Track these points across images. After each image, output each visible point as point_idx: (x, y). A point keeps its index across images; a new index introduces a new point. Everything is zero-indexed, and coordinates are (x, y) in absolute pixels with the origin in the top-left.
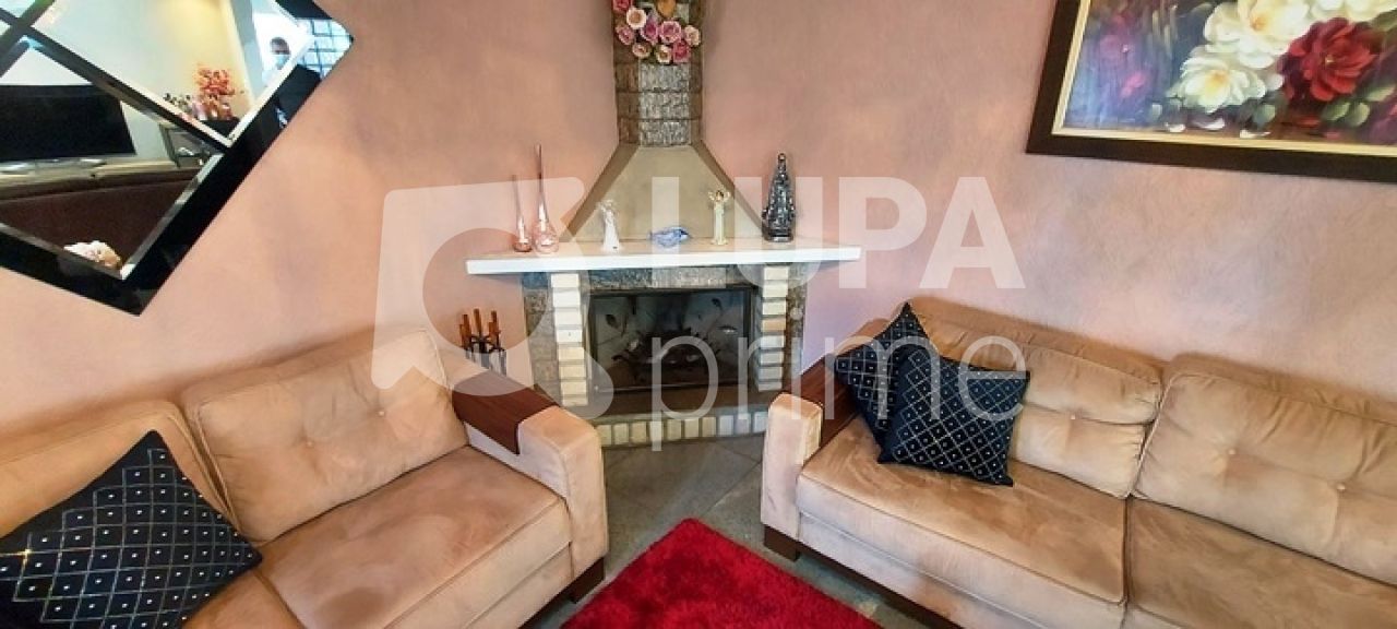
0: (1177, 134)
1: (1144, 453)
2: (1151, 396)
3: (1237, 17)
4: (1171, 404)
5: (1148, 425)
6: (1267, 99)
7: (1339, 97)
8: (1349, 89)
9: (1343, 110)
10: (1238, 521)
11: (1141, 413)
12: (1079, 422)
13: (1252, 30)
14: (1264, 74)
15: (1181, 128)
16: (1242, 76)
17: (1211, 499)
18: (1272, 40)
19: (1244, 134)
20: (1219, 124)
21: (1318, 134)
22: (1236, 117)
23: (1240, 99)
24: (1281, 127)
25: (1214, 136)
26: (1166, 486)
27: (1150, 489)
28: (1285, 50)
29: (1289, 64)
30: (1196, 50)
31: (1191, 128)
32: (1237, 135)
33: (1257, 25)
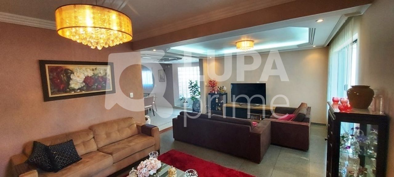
0: (73, 93)
1: (96, 141)
2: (92, 133)
3: (75, 75)
4: (95, 132)
5: (94, 137)
6: (84, 86)
7: (92, 85)
8: (93, 84)
9: (93, 87)
10: (111, 142)
11: (92, 136)
12: (84, 143)
13: (78, 78)
14: (82, 83)
15: (73, 92)
16: (79, 84)
17: (107, 142)
18: (81, 79)
19: (83, 92)
20: (79, 91)
21: (92, 90)
22: (81, 89)
23: (80, 87)
24: (87, 90)
25: (79, 92)
26: (101, 144)
27: (100, 146)
28: (83, 80)
29: (84, 81)
30: (71, 80)
31: (75, 92)
32: (82, 92)
33: (78, 77)
